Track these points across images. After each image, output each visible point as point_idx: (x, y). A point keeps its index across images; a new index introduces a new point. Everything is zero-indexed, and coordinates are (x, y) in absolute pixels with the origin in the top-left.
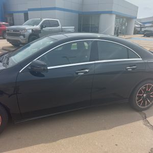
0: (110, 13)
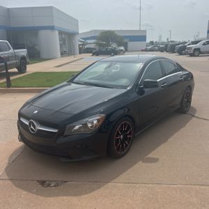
0: (52, 28)
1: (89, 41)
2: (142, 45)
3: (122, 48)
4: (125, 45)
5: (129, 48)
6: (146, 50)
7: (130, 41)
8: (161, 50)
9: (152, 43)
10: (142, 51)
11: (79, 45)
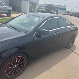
1: (42, 8)
2: (64, 12)
3: (55, 12)
4: (57, 11)
5: (58, 13)
6: (65, 14)
7: (59, 10)
8: (71, 15)
9: (68, 12)
10: (63, 14)
11: (38, 9)
